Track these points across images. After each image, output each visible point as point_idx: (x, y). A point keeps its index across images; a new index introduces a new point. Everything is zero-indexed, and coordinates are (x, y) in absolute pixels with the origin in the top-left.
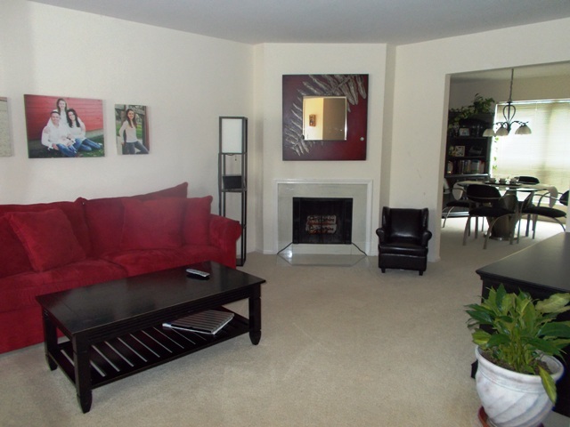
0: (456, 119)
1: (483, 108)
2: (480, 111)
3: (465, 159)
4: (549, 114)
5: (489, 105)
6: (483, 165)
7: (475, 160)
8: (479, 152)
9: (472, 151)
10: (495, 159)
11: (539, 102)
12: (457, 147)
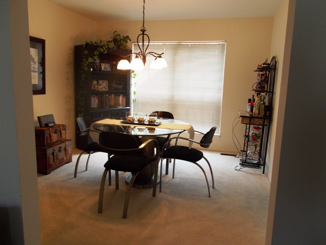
0: (95, 53)
1: (121, 45)
2: (118, 47)
3: (109, 93)
4: (175, 54)
5: (127, 42)
6: (125, 99)
7: (117, 94)
8: (121, 87)
9: (114, 85)
10: (135, 93)
11: (167, 43)
12: (101, 82)
